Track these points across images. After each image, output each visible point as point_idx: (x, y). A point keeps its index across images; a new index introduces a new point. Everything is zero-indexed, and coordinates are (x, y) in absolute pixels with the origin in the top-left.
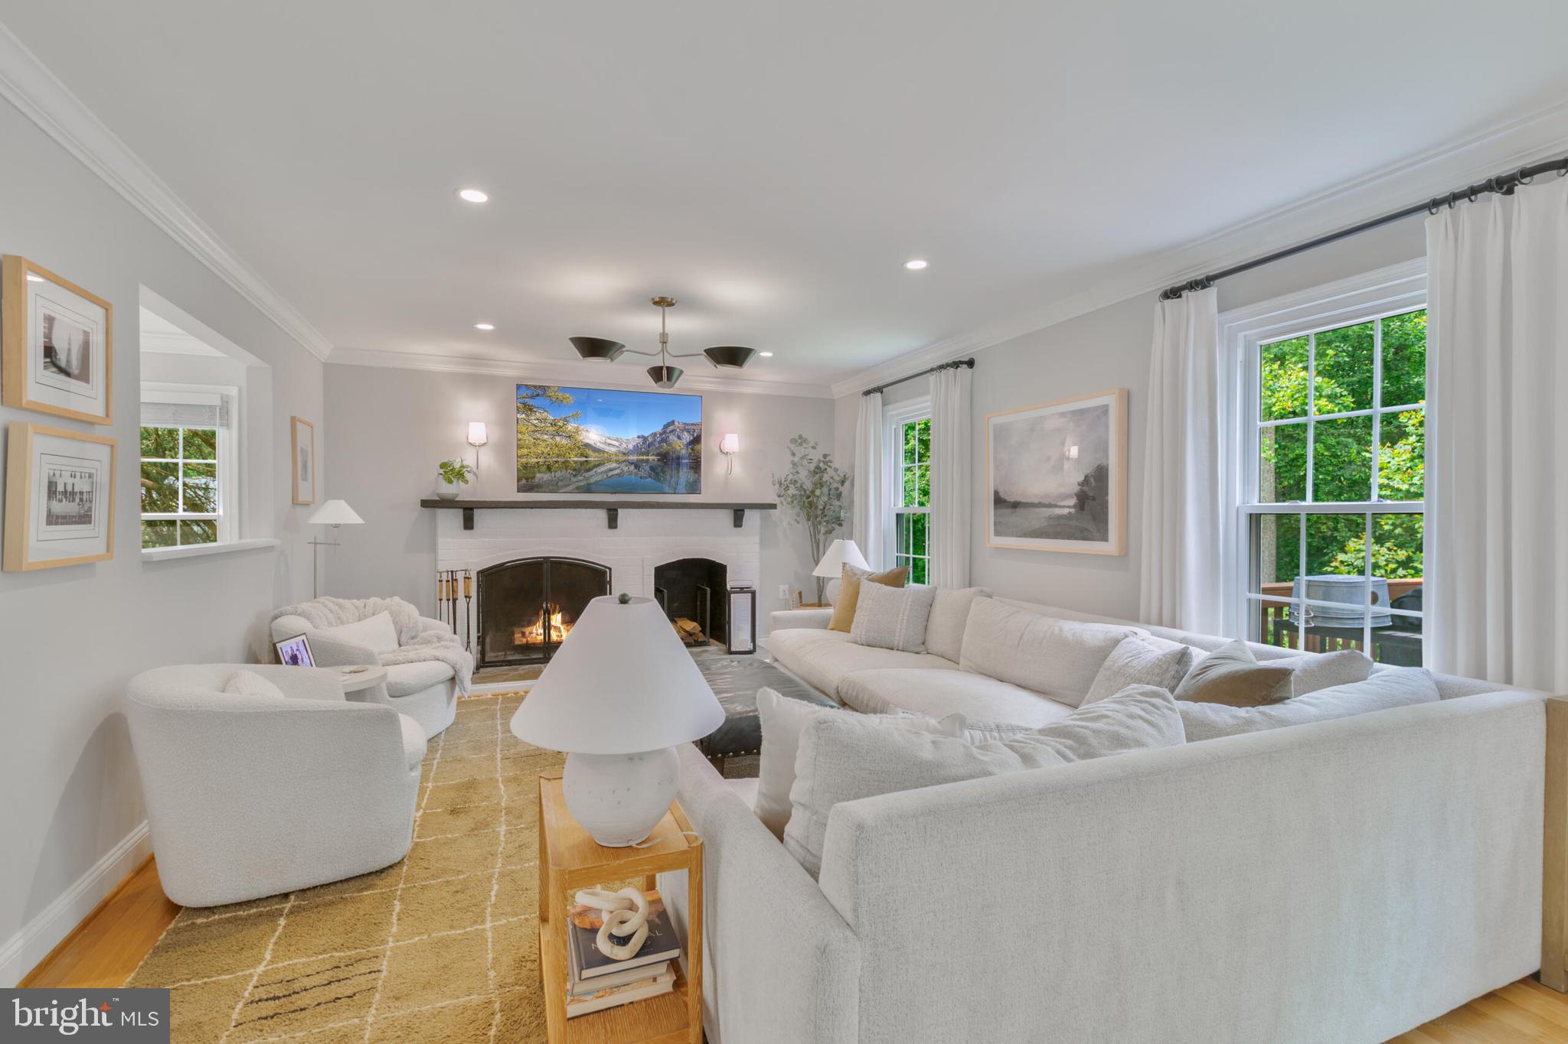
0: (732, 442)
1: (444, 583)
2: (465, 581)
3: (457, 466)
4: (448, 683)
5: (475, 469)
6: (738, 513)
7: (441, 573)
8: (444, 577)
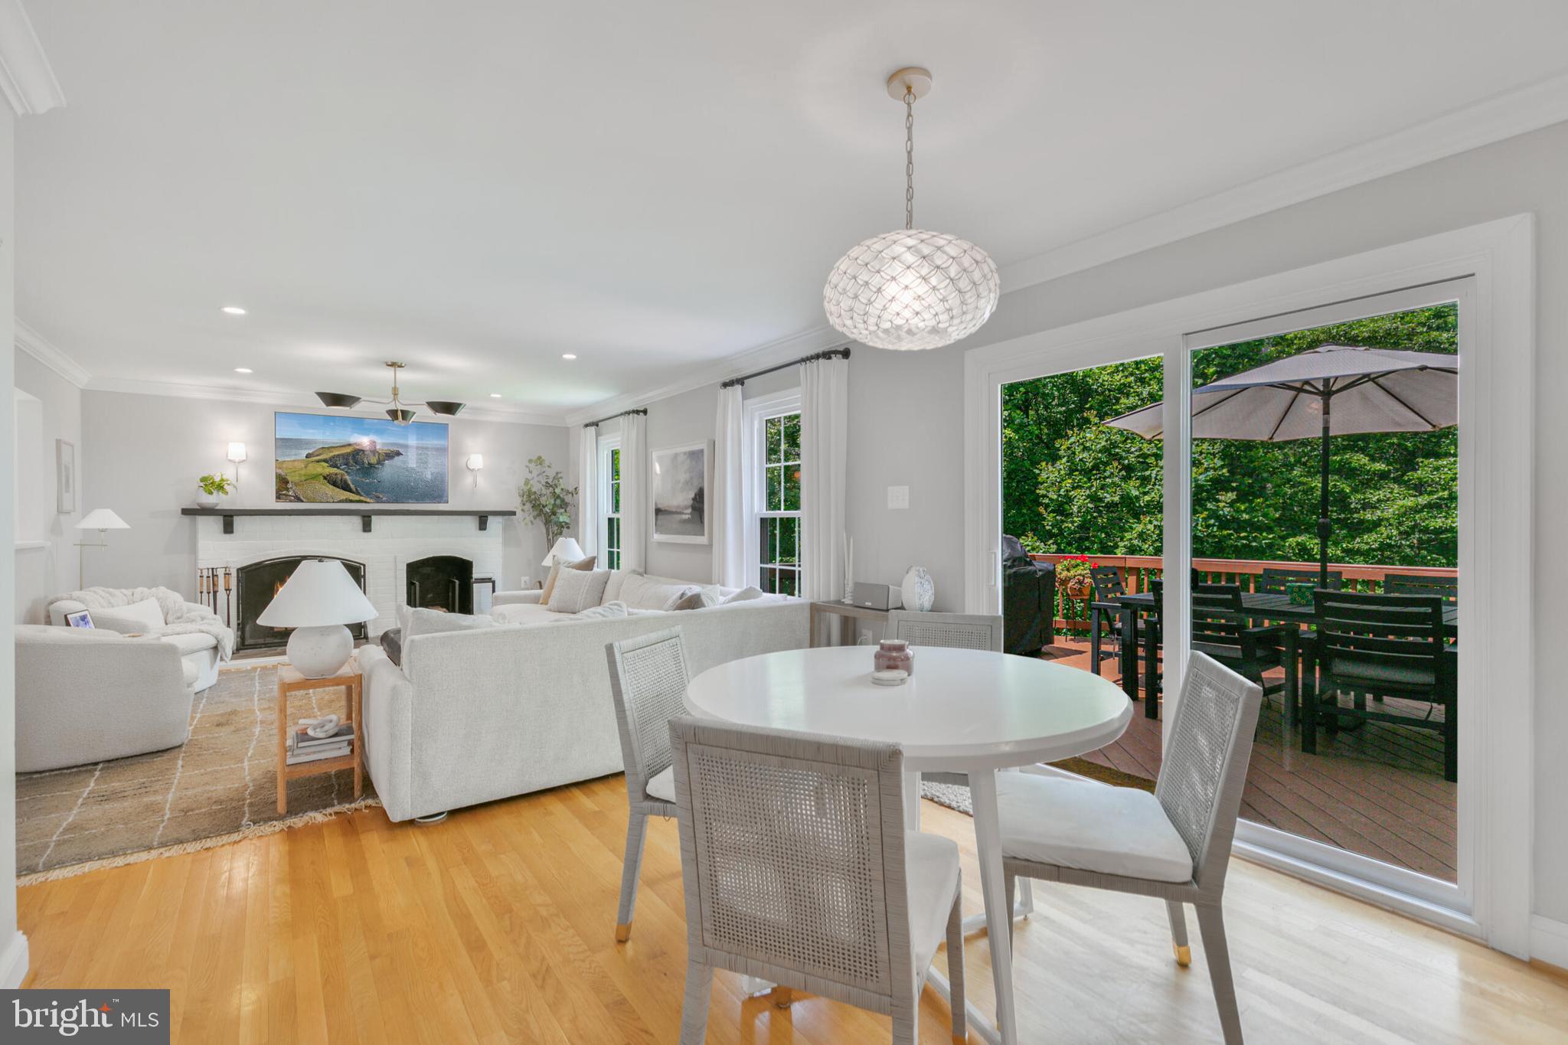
0: (477, 461)
1: (205, 578)
2: (225, 577)
3: (217, 479)
4: (211, 651)
5: (234, 482)
6: (483, 519)
7: (201, 570)
8: (205, 574)
